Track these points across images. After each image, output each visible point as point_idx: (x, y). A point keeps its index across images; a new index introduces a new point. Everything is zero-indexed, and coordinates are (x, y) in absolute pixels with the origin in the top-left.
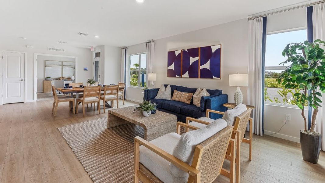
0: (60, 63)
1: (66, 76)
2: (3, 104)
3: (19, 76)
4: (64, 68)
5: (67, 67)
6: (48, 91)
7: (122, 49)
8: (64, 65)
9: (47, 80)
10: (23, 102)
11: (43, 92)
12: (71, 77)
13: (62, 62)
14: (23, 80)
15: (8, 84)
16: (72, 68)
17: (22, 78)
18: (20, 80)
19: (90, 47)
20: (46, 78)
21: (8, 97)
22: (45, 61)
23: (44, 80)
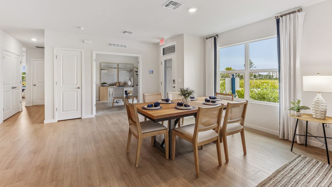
0: (116, 66)
1: (122, 80)
2: (58, 121)
3: (76, 83)
4: (119, 72)
5: (123, 70)
6: (104, 99)
7: (207, 38)
8: (119, 67)
9: (103, 86)
10: (81, 118)
11: (99, 101)
12: (128, 82)
13: (118, 65)
14: (80, 88)
15: (63, 94)
16: (128, 71)
17: (79, 85)
18: (76, 88)
19: (159, 41)
20: (102, 84)
21: (63, 111)
22: (101, 63)
23: (100, 85)
